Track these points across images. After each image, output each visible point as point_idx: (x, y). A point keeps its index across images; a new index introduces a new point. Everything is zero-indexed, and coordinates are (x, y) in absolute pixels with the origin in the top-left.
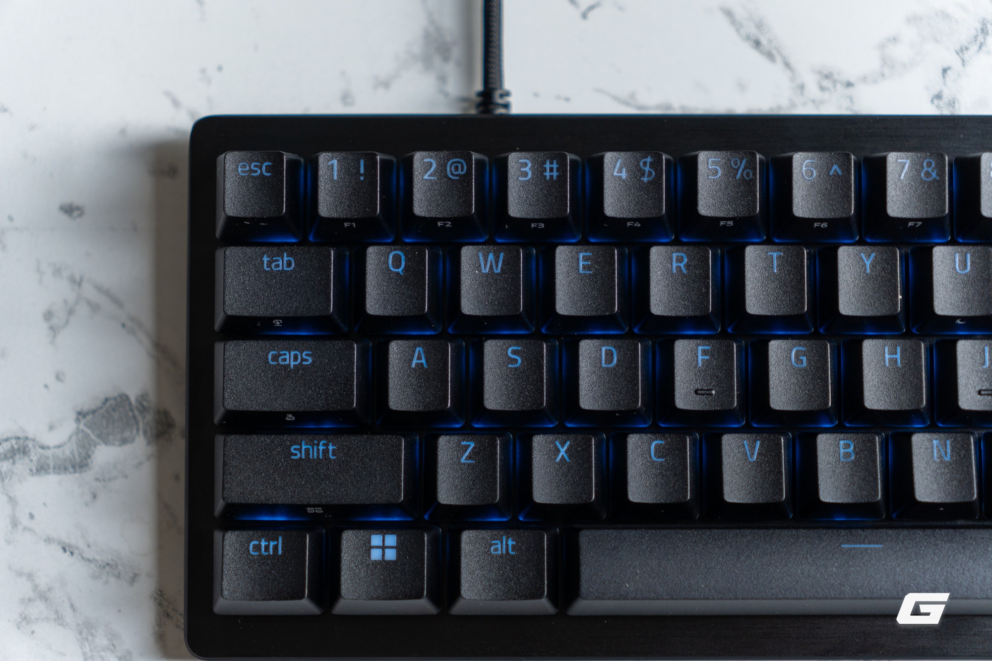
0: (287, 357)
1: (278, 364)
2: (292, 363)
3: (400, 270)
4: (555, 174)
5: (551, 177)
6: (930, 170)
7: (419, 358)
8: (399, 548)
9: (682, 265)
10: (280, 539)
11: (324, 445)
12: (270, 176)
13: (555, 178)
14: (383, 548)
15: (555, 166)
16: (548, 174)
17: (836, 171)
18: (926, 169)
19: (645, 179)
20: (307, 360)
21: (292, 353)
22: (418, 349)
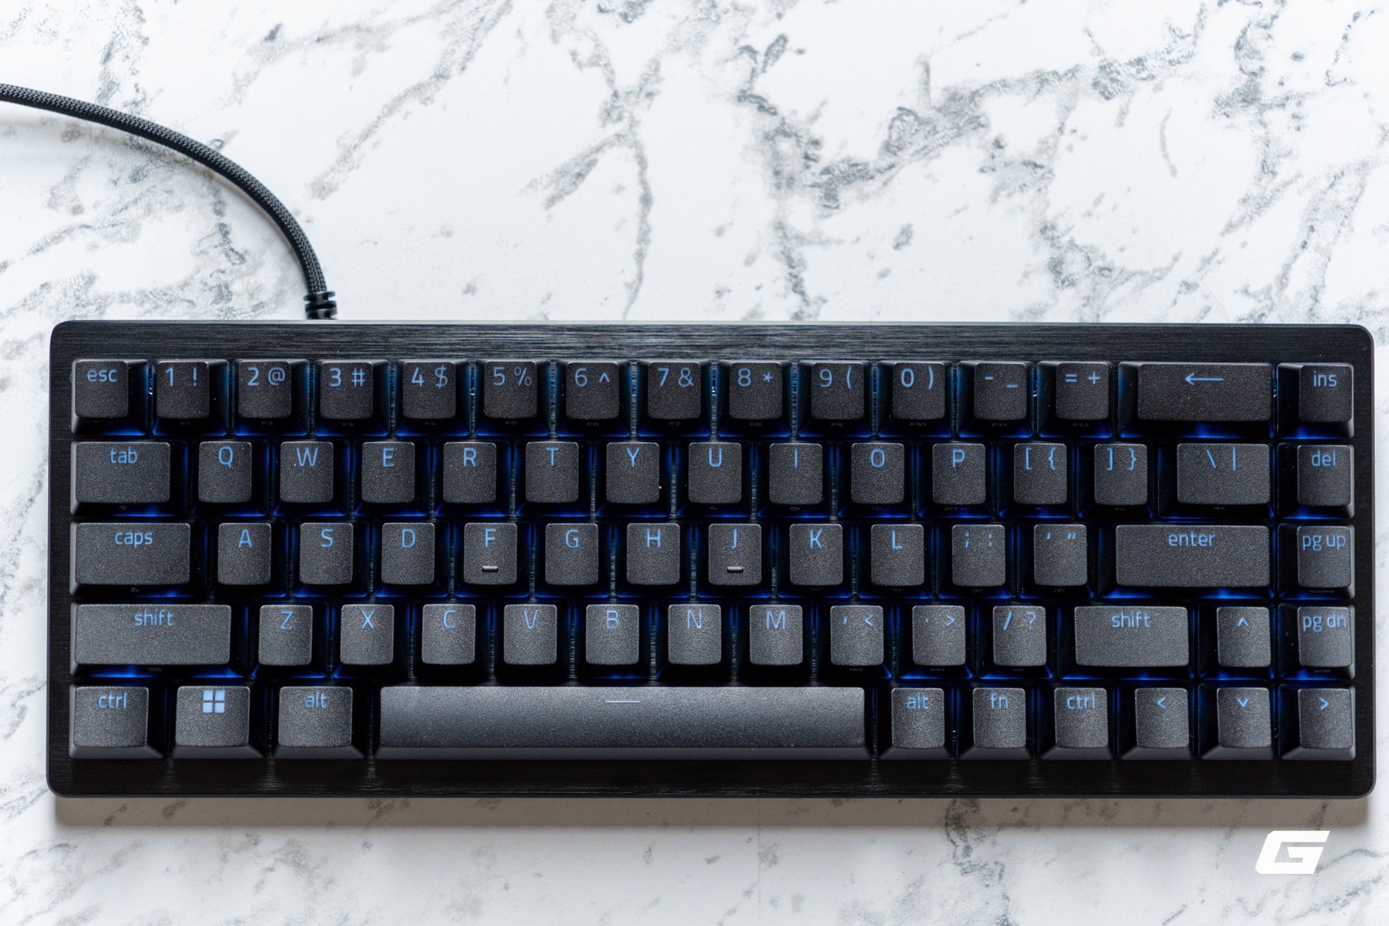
0: (132, 537)
1: (124, 544)
2: (136, 543)
3: (229, 463)
4: (362, 381)
5: (358, 383)
6: (686, 378)
7: (245, 539)
8: (227, 701)
9: (472, 459)
10: (125, 694)
11: (163, 613)
12: (114, 383)
13: (361, 384)
14: (214, 701)
15: (361, 374)
16: (355, 381)
17: (604, 379)
18: (683, 376)
19: (440, 385)
20: (148, 541)
21: (136, 534)
22: (244, 531)
